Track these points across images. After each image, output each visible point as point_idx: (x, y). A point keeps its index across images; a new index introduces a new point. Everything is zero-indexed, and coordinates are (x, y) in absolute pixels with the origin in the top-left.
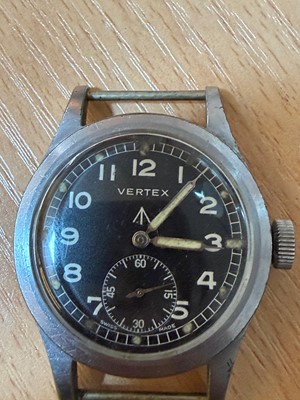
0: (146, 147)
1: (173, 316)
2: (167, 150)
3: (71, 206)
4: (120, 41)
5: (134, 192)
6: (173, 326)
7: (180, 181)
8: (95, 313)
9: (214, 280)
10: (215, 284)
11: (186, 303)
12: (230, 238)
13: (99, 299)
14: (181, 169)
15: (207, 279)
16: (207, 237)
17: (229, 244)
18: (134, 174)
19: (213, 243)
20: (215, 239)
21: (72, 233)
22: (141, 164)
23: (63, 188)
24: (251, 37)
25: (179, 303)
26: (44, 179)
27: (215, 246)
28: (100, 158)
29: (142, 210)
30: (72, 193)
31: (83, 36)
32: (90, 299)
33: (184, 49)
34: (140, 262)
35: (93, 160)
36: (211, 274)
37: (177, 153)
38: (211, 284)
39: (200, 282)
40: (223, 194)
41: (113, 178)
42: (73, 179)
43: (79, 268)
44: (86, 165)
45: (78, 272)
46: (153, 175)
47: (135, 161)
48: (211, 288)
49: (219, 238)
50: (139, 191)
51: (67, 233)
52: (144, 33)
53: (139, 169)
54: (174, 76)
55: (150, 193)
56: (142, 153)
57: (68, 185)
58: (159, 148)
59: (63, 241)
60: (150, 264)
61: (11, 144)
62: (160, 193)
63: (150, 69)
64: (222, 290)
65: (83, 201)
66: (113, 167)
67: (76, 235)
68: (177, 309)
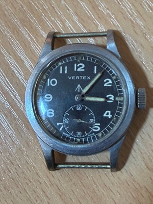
0: (80, 58)
1: (94, 130)
2: (90, 59)
3: (48, 85)
4: (68, 10)
5: (76, 78)
6: (94, 134)
7: (95, 72)
8: (61, 129)
9: (111, 114)
10: (111, 116)
11: (99, 124)
12: (117, 96)
13: (62, 124)
14: (95, 67)
15: (108, 114)
16: (108, 96)
17: (117, 99)
18: (75, 70)
19: (110, 98)
20: (111, 97)
21: (49, 96)
22: (78, 66)
23: (45, 77)
24: (129, 5)
25: (96, 124)
26: (36, 74)
27: (111, 100)
28: (60, 64)
29: (79, 85)
30: (49, 79)
31: (51, 8)
32: (58, 124)
33: (98, 12)
34: (79, 108)
35: (57, 65)
36: (109, 112)
37: (94, 60)
38: (110, 116)
39: (105, 115)
40: (114, 78)
41: (66, 72)
42: (49, 73)
43: (53, 111)
44: (54, 67)
45: (53, 113)
46: (84, 70)
47: (75, 65)
48: (110, 118)
49: (113, 96)
50: (78, 78)
51: (47, 96)
52: (80, 6)
53: (77, 68)
54: (93, 25)
55: (82, 78)
56: (79, 61)
57: (47, 76)
58: (86, 58)
59: (45, 100)
60: (83, 108)
61: (21, 59)
62: (87, 78)
63: (83, 22)
64: (114, 118)
65: (54, 82)
66: (66, 67)
67: (51, 97)
68: (95, 127)
